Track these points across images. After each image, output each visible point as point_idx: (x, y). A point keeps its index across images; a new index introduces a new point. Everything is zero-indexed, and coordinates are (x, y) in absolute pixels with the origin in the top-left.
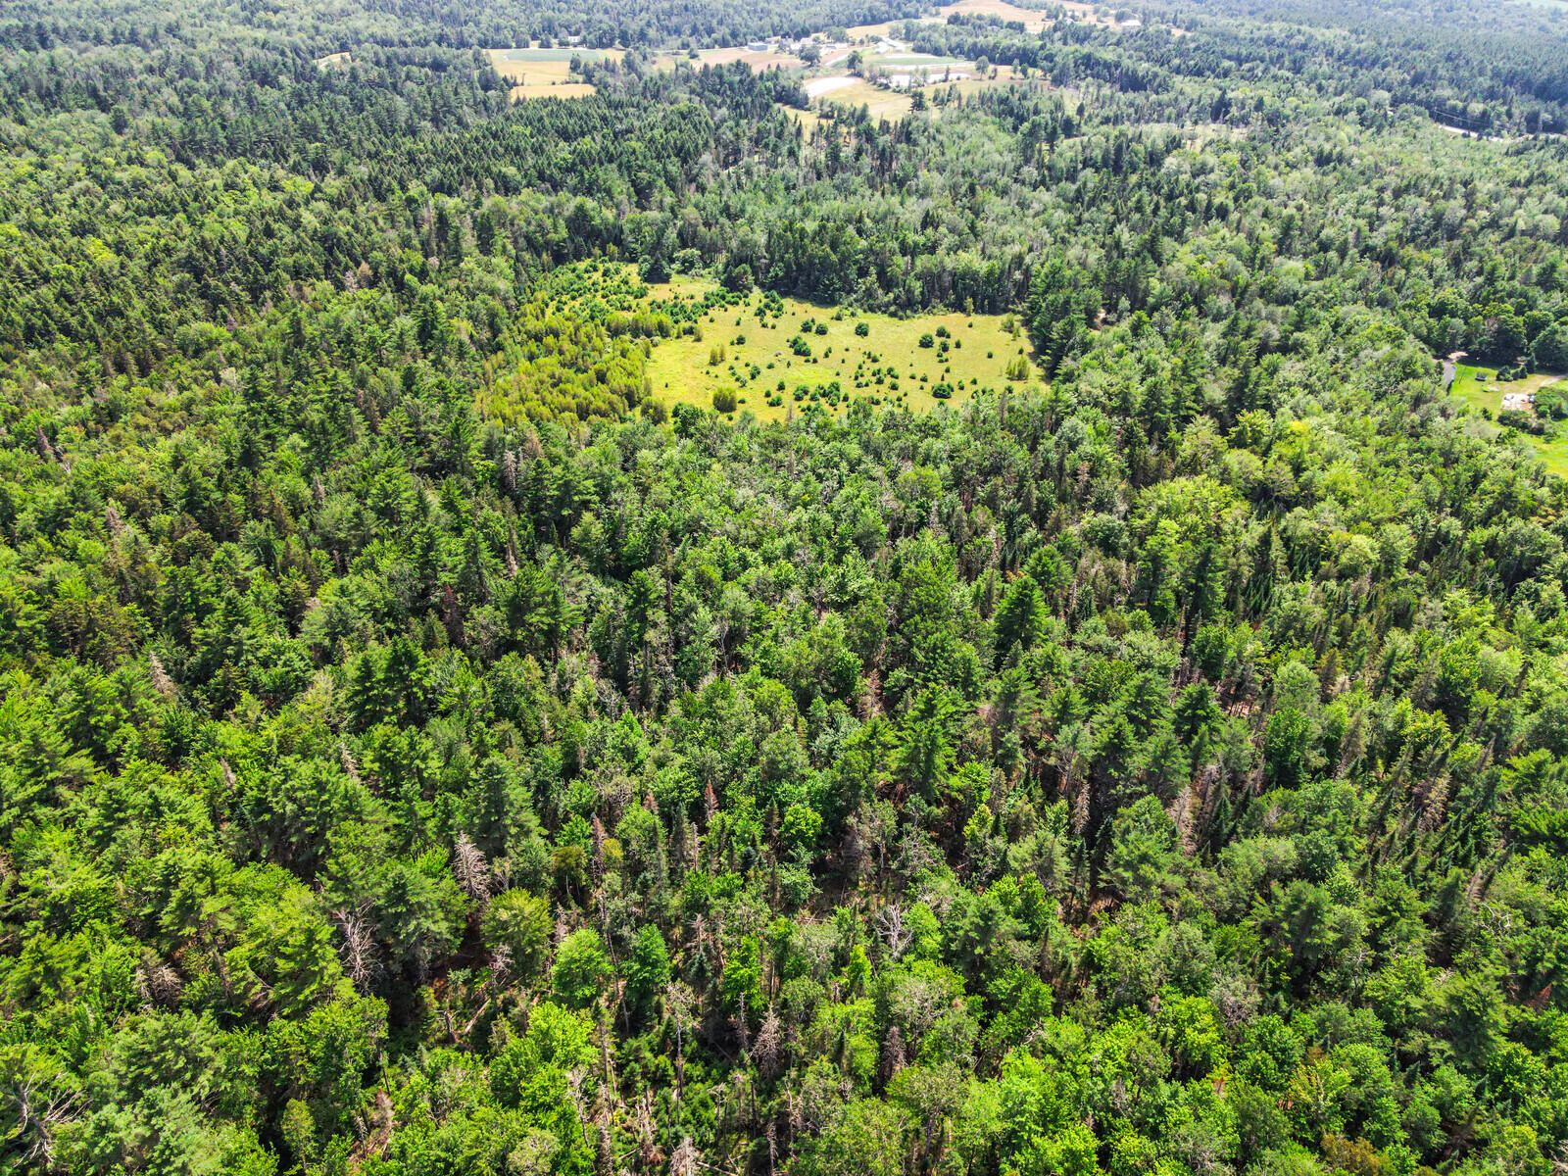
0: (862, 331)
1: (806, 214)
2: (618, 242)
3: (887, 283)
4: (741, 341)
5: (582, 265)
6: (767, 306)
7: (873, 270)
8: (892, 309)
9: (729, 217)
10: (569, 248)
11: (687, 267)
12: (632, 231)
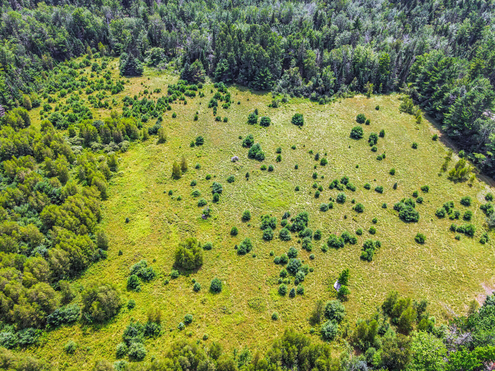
0: (298, 121)
1: (236, 16)
2: (106, 42)
3: (306, 73)
4: (200, 142)
5: (77, 61)
6: (217, 97)
7: (294, 62)
8: (314, 94)
9: (184, 19)
10: (69, 47)
11: (155, 61)
12: (115, 34)
